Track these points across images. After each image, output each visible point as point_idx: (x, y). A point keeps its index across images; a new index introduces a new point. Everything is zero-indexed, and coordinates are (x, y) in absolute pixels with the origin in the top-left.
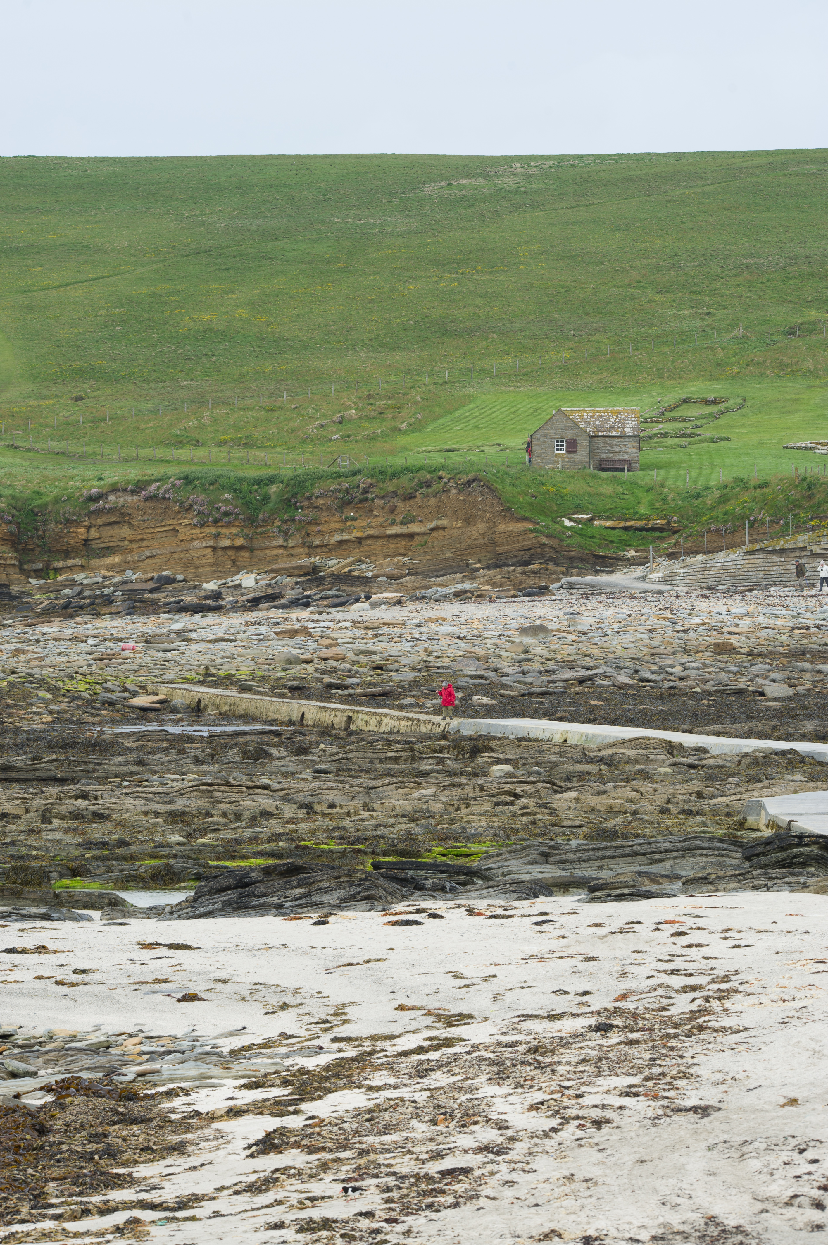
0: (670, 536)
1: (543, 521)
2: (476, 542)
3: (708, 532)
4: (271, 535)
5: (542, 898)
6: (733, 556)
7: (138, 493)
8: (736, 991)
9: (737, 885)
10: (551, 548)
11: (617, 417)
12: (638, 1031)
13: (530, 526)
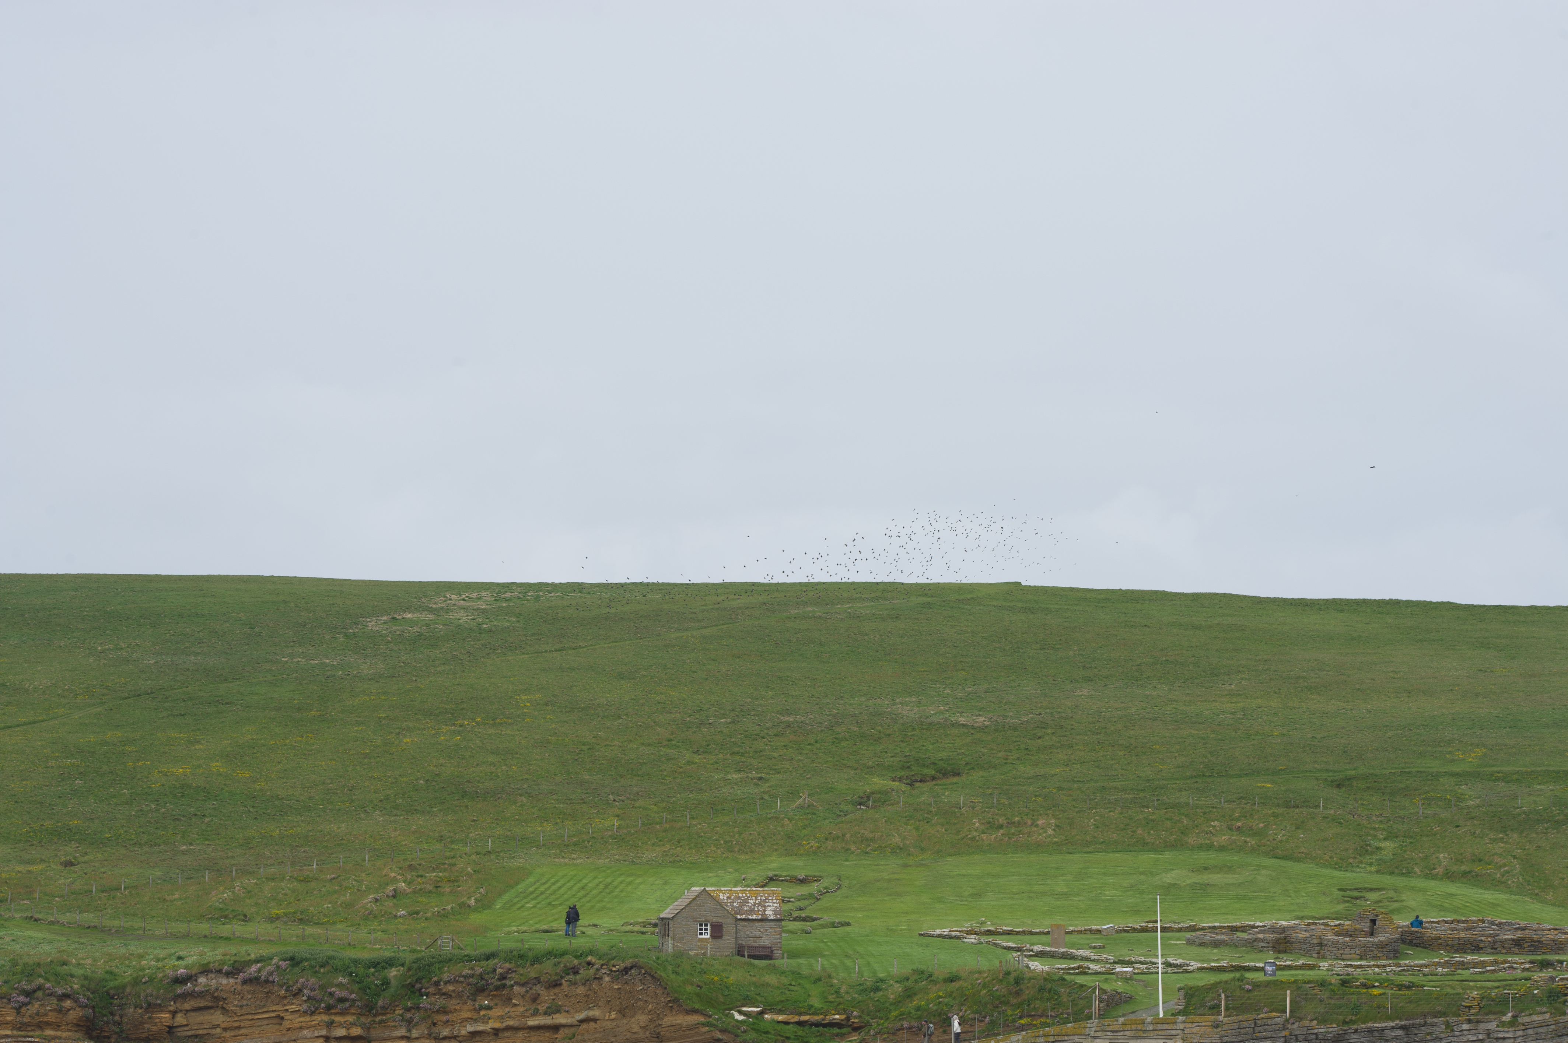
0: (850, 1033)
1: (715, 1014)
2: (636, 1036)
3: (900, 1029)
4: (392, 1024)
7: (234, 974)
11: (756, 899)
13: (702, 1019)
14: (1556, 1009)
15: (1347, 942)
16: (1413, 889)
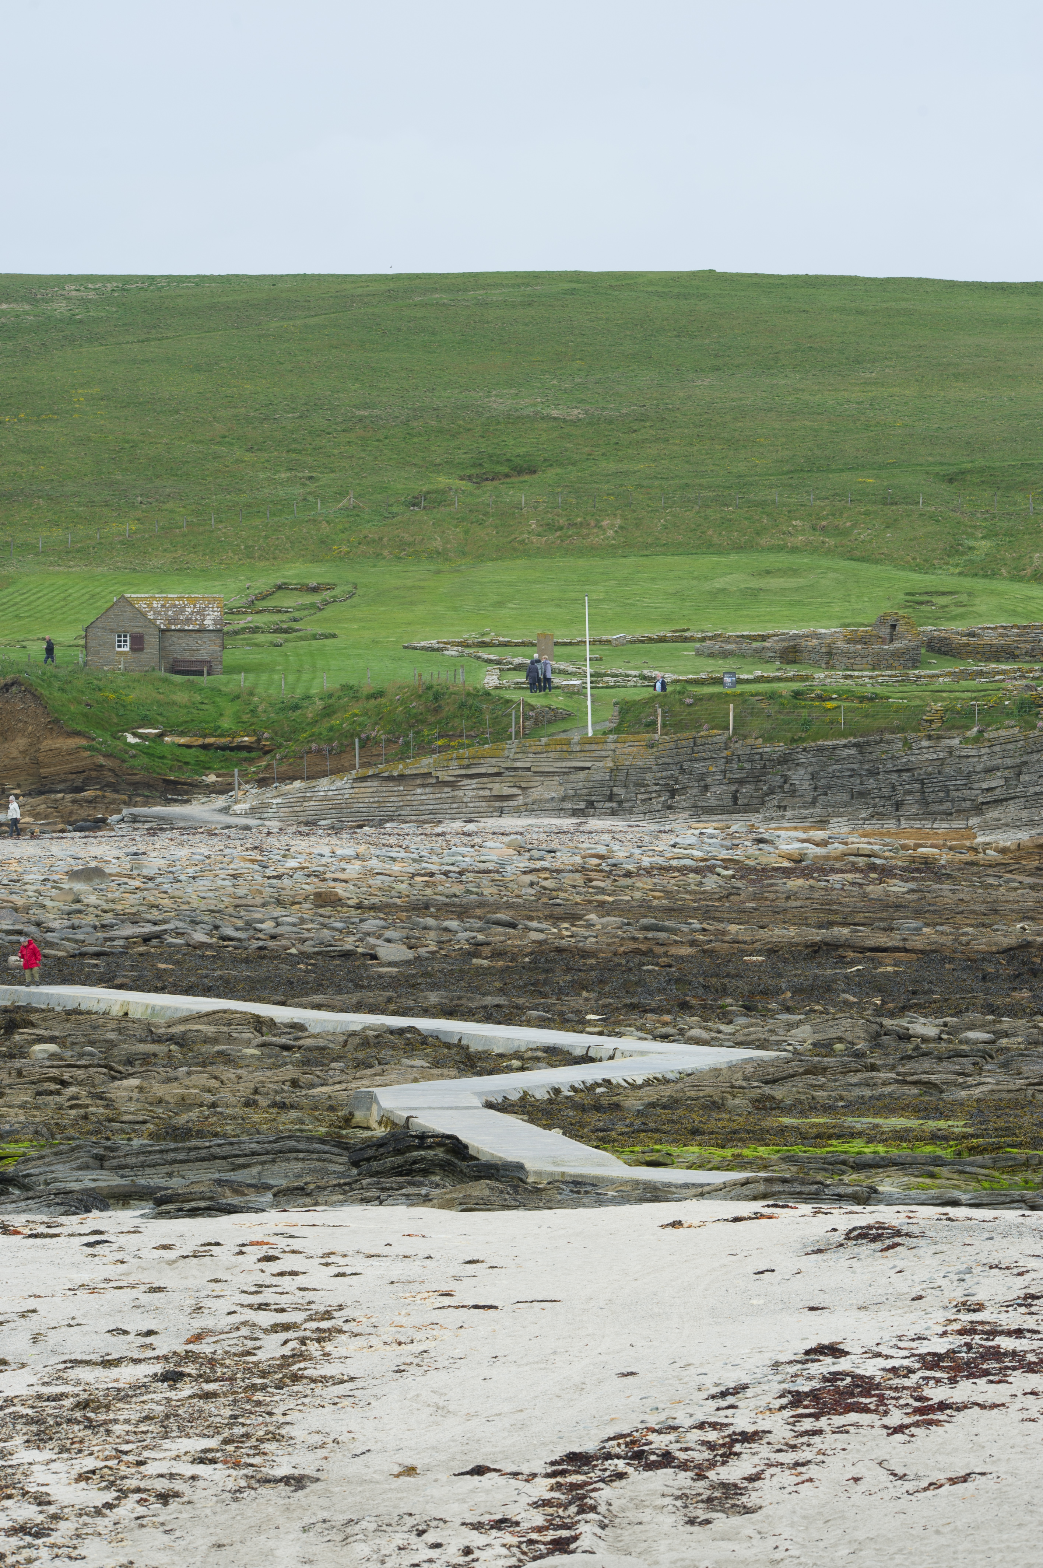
0: (260, 757)
1: (99, 736)
2: (14, 762)
3: (308, 753)
5: (95, 1213)
6: (339, 784)
8: (340, 1331)
9: (341, 1197)
10: (110, 770)
11: (195, 607)
12: (215, 1381)
13: (84, 742)
14: (1026, 722)
15: (858, 650)
16: (992, 592)
